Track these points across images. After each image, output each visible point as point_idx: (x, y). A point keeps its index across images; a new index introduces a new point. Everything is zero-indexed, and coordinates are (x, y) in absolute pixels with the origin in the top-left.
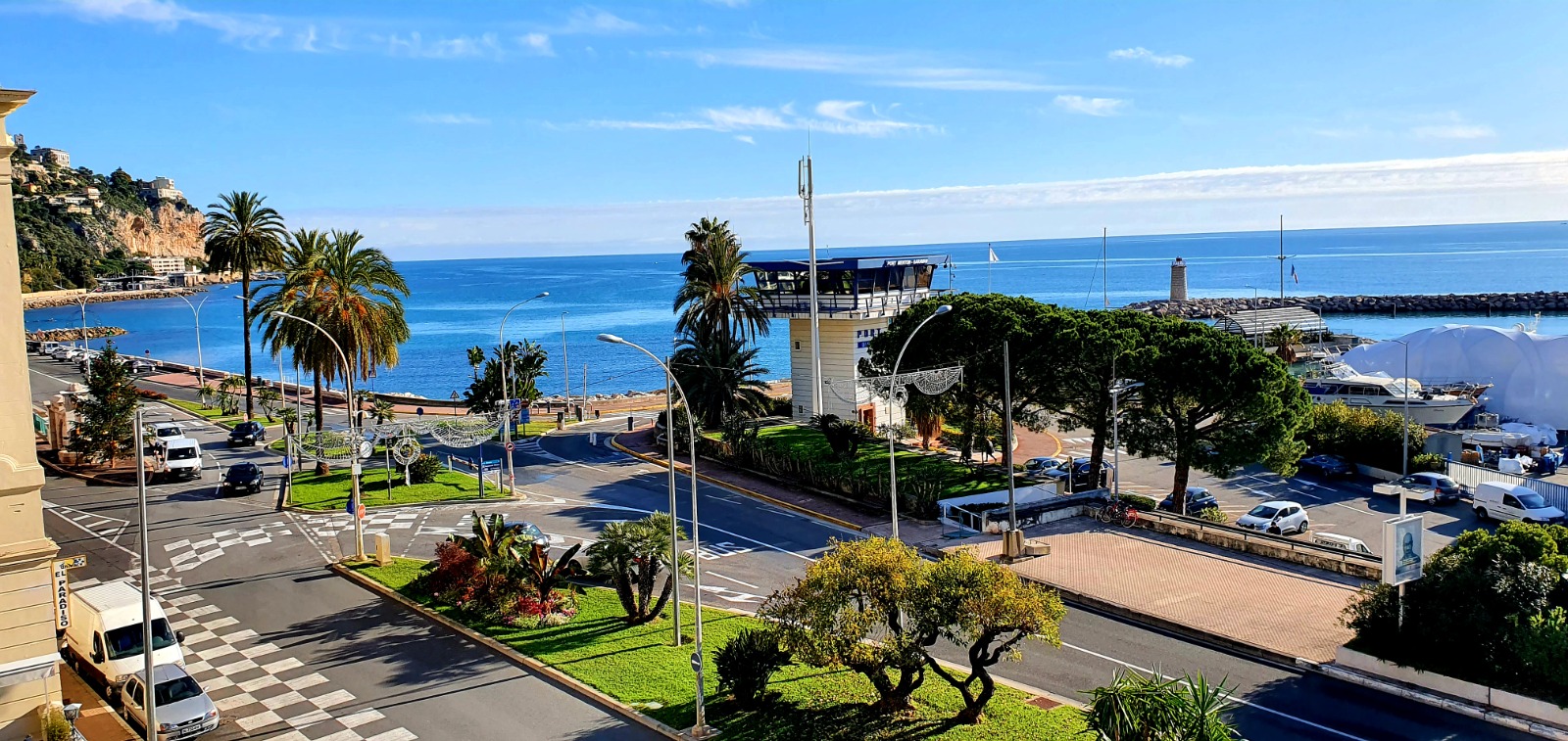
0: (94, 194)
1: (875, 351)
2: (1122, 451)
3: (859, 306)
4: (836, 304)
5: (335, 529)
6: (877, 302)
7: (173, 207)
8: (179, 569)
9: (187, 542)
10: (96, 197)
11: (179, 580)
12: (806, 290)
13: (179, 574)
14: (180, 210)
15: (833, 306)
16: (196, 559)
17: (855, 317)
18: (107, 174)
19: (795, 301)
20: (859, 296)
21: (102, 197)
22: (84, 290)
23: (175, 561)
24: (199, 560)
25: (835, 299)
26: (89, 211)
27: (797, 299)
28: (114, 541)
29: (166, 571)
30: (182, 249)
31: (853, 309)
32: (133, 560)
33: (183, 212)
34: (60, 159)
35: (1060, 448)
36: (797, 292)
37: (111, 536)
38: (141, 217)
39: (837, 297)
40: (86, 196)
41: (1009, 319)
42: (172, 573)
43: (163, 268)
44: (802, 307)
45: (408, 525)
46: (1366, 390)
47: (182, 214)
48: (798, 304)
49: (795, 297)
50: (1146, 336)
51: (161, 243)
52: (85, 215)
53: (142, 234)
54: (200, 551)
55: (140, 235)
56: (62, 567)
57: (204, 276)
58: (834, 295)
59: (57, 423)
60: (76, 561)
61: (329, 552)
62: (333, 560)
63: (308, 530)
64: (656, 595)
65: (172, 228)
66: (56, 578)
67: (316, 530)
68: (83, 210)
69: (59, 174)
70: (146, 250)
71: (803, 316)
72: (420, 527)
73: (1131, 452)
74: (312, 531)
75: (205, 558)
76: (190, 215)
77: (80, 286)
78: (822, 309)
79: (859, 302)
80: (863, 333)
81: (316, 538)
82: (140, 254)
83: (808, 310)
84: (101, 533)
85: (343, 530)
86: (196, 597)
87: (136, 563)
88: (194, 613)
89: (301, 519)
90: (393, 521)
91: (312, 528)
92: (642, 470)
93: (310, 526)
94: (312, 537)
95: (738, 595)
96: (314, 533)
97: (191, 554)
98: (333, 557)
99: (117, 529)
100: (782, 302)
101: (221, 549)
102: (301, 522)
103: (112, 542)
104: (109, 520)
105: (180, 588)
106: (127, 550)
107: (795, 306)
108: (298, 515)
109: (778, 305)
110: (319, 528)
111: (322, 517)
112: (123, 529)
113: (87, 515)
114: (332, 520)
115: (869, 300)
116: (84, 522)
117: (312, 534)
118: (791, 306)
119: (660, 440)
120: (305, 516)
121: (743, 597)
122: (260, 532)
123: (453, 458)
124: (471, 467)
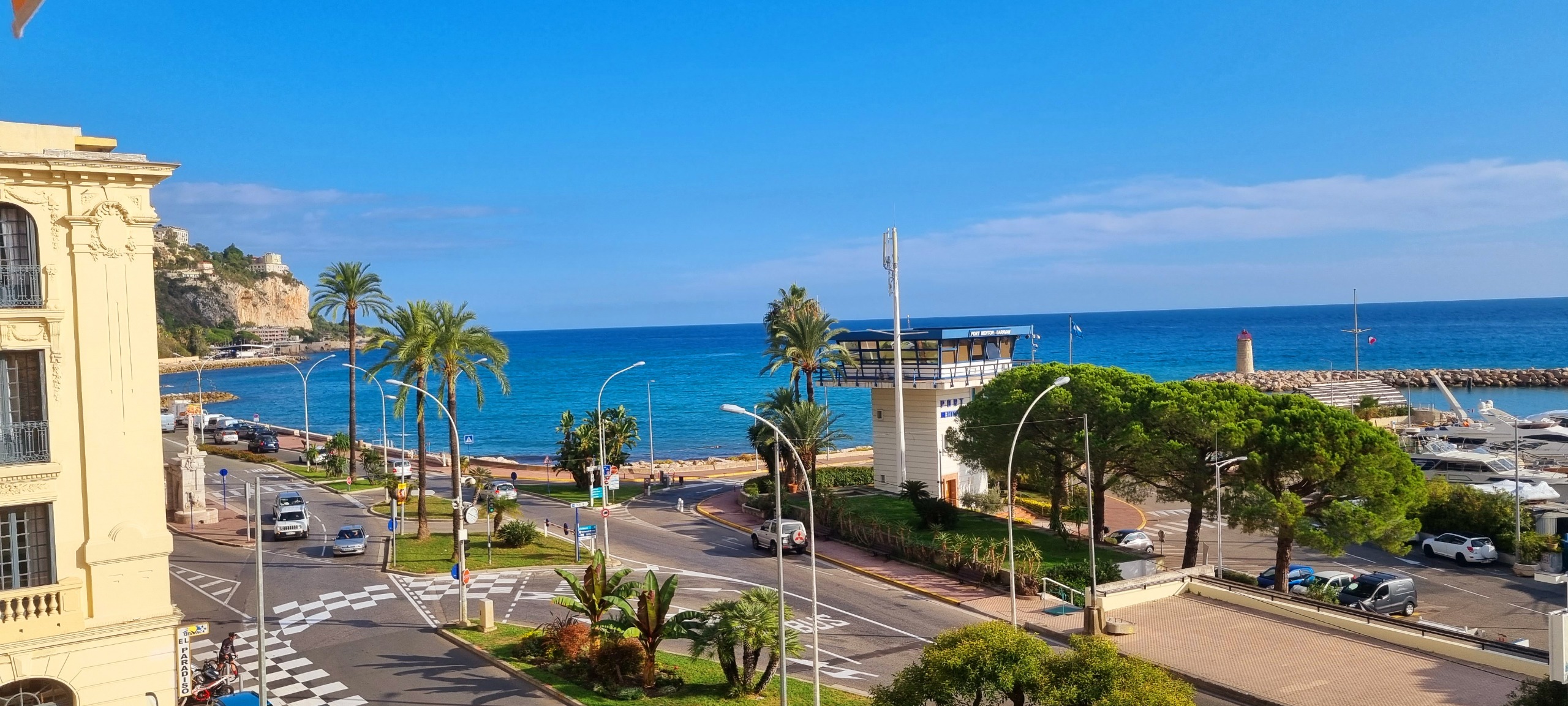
0: (208, 267)
1: (962, 420)
2: (1222, 523)
3: (942, 376)
5: (437, 593)
6: (961, 372)
7: (280, 281)
8: (287, 632)
9: (295, 605)
10: (211, 272)
11: (288, 643)
12: (889, 360)
13: (289, 637)
14: (286, 284)
15: (917, 375)
16: (303, 622)
17: (939, 387)
18: (220, 250)
19: (878, 371)
20: (943, 366)
21: (216, 272)
22: (196, 358)
23: (284, 623)
24: (306, 623)
25: (919, 369)
26: (204, 284)
27: (880, 368)
28: (226, 602)
29: (275, 633)
30: (287, 319)
31: (937, 379)
32: (243, 620)
33: (289, 285)
34: (179, 236)
35: (1144, 520)
36: (880, 361)
37: (223, 597)
38: (251, 290)
39: (920, 366)
40: (202, 270)
41: (1102, 390)
42: (281, 636)
43: (269, 338)
44: (886, 376)
45: (509, 590)
46: (1465, 467)
47: (287, 287)
48: (881, 374)
49: (878, 366)
50: (1246, 408)
51: (268, 314)
52: (200, 288)
53: (250, 306)
54: (308, 614)
55: (249, 307)
56: (186, 633)
57: (306, 345)
58: (918, 364)
59: (174, 484)
60: (199, 628)
61: (432, 617)
62: (437, 624)
63: (412, 593)
64: (761, 669)
65: (278, 301)
66: (179, 645)
67: (420, 593)
68: (199, 283)
69: (178, 251)
70: (253, 320)
71: (886, 385)
72: (520, 593)
73: (1232, 525)
74: (416, 595)
75: (312, 621)
76: (294, 289)
77: (194, 354)
78: (906, 378)
79: (943, 371)
80: (952, 402)
81: (420, 602)
82: (250, 324)
83: (891, 379)
84: (214, 594)
85: (445, 593)
86: (304, 662)
87: (247, 625)
88: (301, 678)
89: (404, 582)
90: (494, 586)
91: (416, 592)
92: (730, 538)
93: (413, 589)
94: (415, 601)
95: (839, 671)
96: (418, 596)
97: (299, 617)
98: (437, 622)
99: (229, 590)
100: (865, 371)
101: (327, 612)
102: (404, 585)
103: (225, 603)
104: (221, 581)
105: (290, 651)
106: (238, 611)
107: (878, 375)
108: (401, 578)
109: (861, 375)
110: (423, 591)
111: (425, 580)
112: (234, 591)
113: (201, 576)
114: (435, 584)
115: (953, 370)
116: (197, 583)
117: (415, 598)
118: (874, 375)
119: (745, 508)
120: (408, 579)
121: (846, 673)
122: (365, 594)
123: (549, 523)
124: (566, 533)
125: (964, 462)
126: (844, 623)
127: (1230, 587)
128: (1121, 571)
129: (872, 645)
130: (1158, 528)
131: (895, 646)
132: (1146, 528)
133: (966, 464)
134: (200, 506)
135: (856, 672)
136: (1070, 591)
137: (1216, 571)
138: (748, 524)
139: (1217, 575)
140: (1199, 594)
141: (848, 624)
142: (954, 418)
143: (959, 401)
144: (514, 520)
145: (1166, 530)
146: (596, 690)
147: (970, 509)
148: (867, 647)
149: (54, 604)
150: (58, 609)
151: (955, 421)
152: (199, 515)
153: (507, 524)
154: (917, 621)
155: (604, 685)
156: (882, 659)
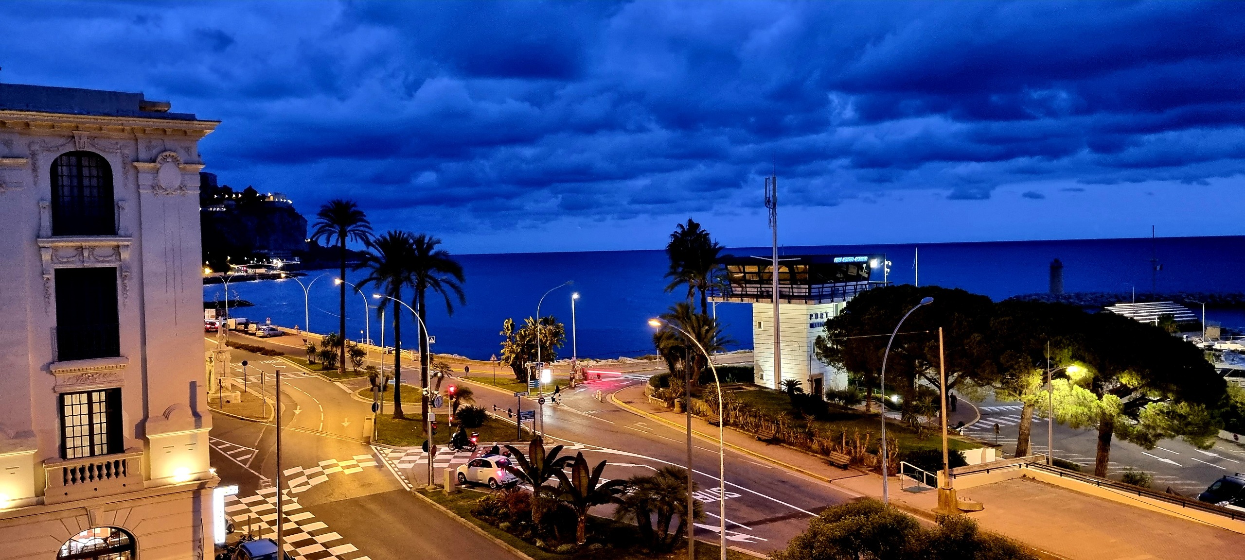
1: (829, 331)
3: (812, 294)
4: (793, 292)
5: (410, 462)
6: (827, 291)
7: (285, 214)
8: (294, 491)
9: (299, 469)
11: (295, 499)
12: (769, 281)
13: (296, 495)
15: (791, 294)
16: (307, 483)
19: (759, 289)
20: (812, 286)
23: (292, 483)
24: (308, 484)
25: (792, 288)
26: (229, 216)
27: (761, 287)
29: (285, 492)
30: (290, 244)
31: (807, 296)
32: (262, 481)
33: (292, 218)
35: (979, 414)
36: (761, 282)
37: (245, 462)
38: (263, 221)
39: (794, 286)
40: (227, 206)
42: (290, 494)
44: (766, 294)
48: (762, 292)
49: (759, 286)
54: (310, 477)
58: (792, 284)
61: (406, 481)
62: (410, 488)
63: (390, 462)
65: (283, 229)
67: (396, 462)
68: (225, 216)
69: (209, 190)
71: (766, 300)
74: (393, 463)
75: (314, 482)
78: (782, 296)
79: (813, 290)
80: (814, 316)
81: (396, 469)
83: (770, 296)
84: (238, 459)
85: (416, 463)
86: (308, 515)
87: (263, 484)
88: (307, 528)
89: (384, 453)
90: (454, 458)
91: (393, 461)
92: (640, 423)
93: (391, 459)
94: (393, 468)
95: (735, 535)
96: (395, 465)
97: (303, 479)
98: (410, 486)
99: (249, 456)
100: (748, 289)
101: (325, 476)
102: (384, 455)
103: (246, 467)
104: (243, 449)
105: (297, 506)
106: (257, 474)
107: (759, 293)
108: (382, 450)
109: (745, 293)
110: (398, 461)
111: (400, 452)
112: (254, 457)
113: (228, 444)
114: (408, 455)
115: (821, 290)
116: (226, 450)
117: (393, 466)
118: (756, 293)
119: (651, 399)
120: (387, 451)
121: (740, 537)
122: (354, 462)
123: (496, 408)
124: (510, 416)
125: (830, 364)
126: (737, 495)
127: (1061, 473)
128: (965, 457)
129: (760, 514)
130: (993, 421)
131: (780, 515)
132: (980, 421)
133: (833, 366)
134: (227, 389)
135: (749, 536)
136: (923, 472)
137: (1048, 459)
138: (655, 412)
139: (1048, 463)
140: (1034, 479)
141: (740, 496)
142: (822, 328)
143: (825, 315)
144: (469, 405)
145: (1001, 423)
146: (538, 544)
147: (834, 402)
148: (757, 516)
149: (121, 469)
150: (124, 472)
151: (823, 331)
152: (225, 397)
153: (464, 408)
154: (797, 495)
155: (544, 541)
156: (769, 526)
